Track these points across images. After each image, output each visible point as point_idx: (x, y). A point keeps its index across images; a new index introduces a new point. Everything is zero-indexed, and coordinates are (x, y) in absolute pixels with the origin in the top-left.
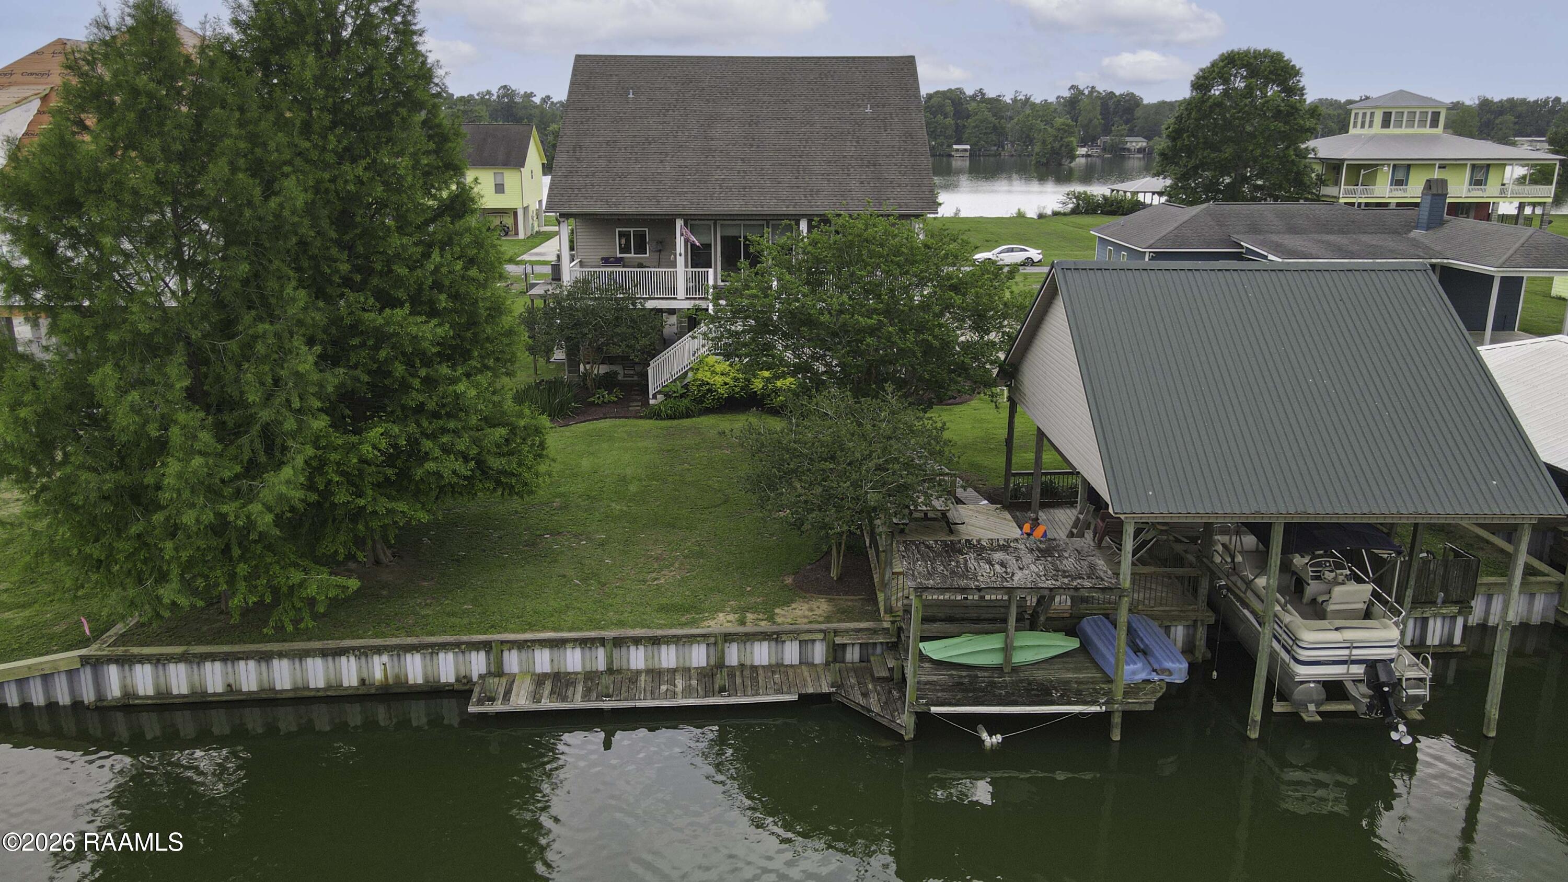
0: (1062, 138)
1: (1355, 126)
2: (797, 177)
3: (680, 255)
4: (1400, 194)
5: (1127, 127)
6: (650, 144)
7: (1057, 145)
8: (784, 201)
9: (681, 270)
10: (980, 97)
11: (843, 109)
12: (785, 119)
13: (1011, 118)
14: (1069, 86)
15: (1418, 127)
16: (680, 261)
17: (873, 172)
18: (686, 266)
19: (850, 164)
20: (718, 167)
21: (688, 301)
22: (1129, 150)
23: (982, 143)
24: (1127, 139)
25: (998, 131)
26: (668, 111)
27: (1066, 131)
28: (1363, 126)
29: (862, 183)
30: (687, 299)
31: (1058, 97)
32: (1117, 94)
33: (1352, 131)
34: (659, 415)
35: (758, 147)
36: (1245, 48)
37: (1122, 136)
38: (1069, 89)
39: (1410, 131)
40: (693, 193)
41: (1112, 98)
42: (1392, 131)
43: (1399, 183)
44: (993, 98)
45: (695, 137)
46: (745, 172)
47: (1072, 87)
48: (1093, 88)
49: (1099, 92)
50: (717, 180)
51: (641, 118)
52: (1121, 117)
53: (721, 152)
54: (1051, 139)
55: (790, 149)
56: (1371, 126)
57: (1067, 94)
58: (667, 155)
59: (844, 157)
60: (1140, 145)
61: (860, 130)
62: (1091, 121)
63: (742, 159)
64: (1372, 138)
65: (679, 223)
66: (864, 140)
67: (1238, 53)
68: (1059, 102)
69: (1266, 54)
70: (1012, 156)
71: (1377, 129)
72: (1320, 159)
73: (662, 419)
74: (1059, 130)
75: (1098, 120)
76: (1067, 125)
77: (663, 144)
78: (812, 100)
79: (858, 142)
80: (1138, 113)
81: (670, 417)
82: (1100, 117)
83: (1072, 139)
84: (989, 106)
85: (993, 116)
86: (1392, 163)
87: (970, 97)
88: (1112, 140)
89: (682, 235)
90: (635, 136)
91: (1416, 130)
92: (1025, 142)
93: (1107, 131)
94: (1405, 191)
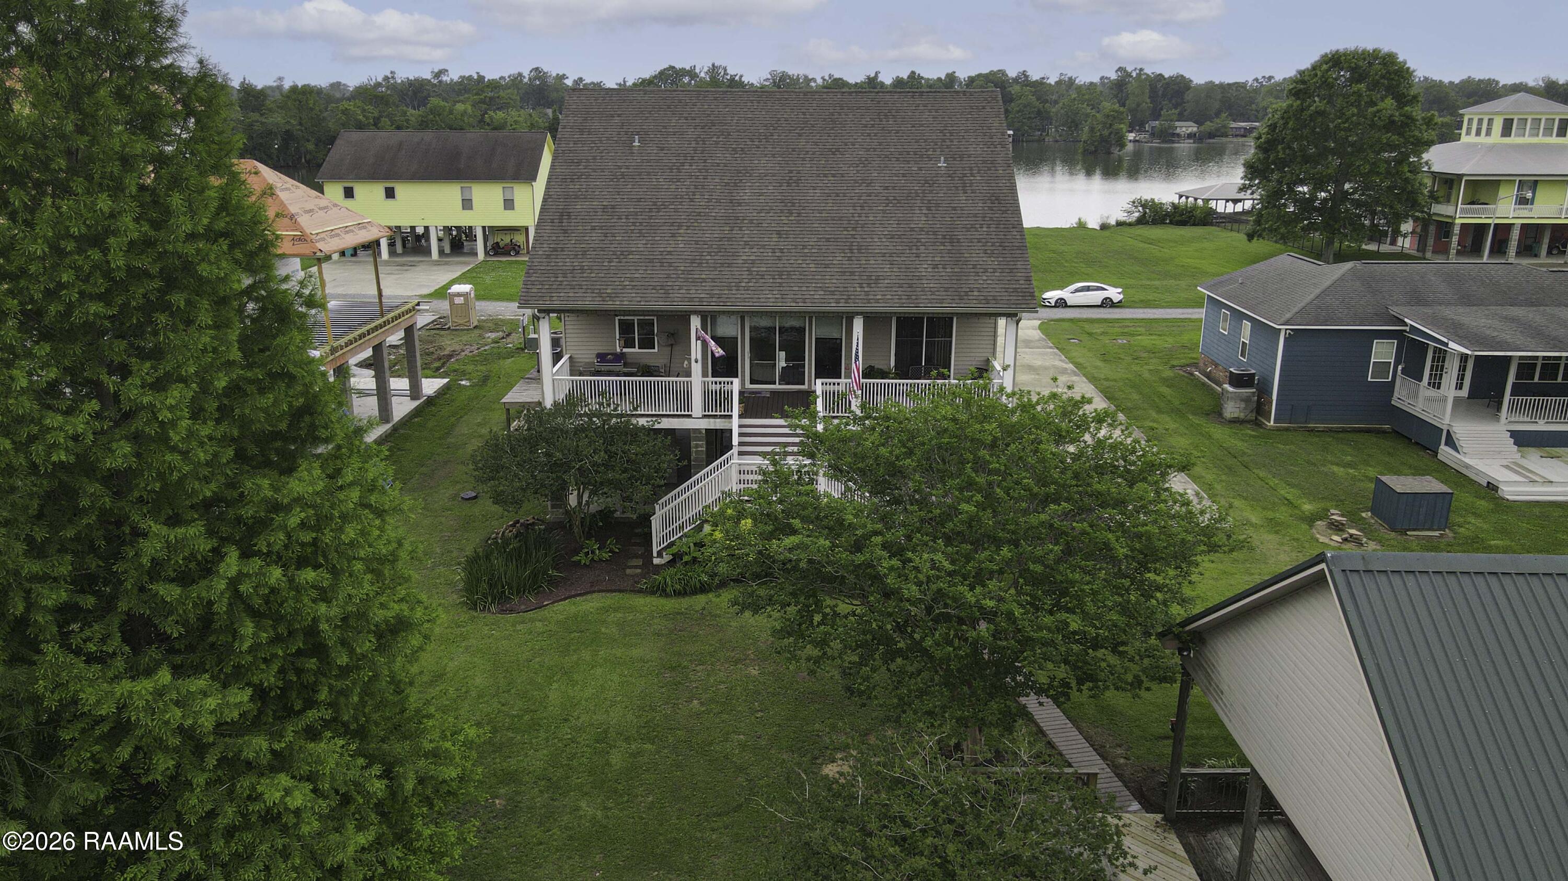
0: (1111, 125)
1: (1468, 133)
2: (850, 259)
3: (696, 362)
4: (1525, 213)
5: (1177, 111)
6: (659, 210)
7: (1106, 132)
8: (833, 293)
9: (697, 381)
10: (1023, 80)
11: (908, 162)
12: (834, 175)
13: (1056, 102)
14: (1116, 68)
15: (1544, 135)
16: (697, 369)
17: (949, 251)
18: (705, 375)
19: (919, 240)
20: (746, 243)
21: (706, 420)
22: (1178, 135)
23: (1026, 128)
24: (1177, 124)
25: (1043, 116)
26: (683, 164)
27: (1116, 117)
28: (1478, 133)
29: (935, 267)
30: (705, 416)
31: (1102, 78)
32: (1166, 76)
33: (1464, 139)
34: (664, 591)
35: (799, 215)
36: (1353, 49)
37: (1171, 121)
38: (1116, 71)
39: (1534, 140)
40: (713, 280)
41: (1160, 81)
42: (1513, 140)
43: (1522, 201)
44: (1037, 81)
45: (718, 201)
46: (781, 251)
47: (1120, 69)
48: (1141, 70)
49: (1148, 75)
50: (745, 262)
51: (649, 174)
52: (1170, 101)
53: (751, 221)
54: (1100, 127)
55: (840, 219)
56: (1488, 133)
57: (1114, 76)
58: (680, 227)
59: (912, 230)
60: (1190, 130)
61: (931, 191)
62: (1138, 105)
63: (779, 233)
64: (1492, 148)
65: (695, 323)
66: (938, 206)
67: (1345, 54)
68: (1103, 84)
69: (1375, 54)
70: (1057, 141)
71: (1496, 137)
72: (1432, 173)
73: (667, 595)
74: (1108, 116)
75: (1147, 104)
76: (1117, 112)
77: (676, 210)
78: (868, 150)
79: (929, 209)
80: (1189, 96)
81: (678, 594)
82: (1148, 101)
83: (1122, 126)
84: (1033, 89)
85: (1038, 100)
86: (1518, 179)
87: (1013, 79)
88: (1161, 125)
89: (698, 338)
90: (639, 200)
91: (1541, 139)
92: (1070, 127)
93: (1156, 115)
94: (1531, 210)
